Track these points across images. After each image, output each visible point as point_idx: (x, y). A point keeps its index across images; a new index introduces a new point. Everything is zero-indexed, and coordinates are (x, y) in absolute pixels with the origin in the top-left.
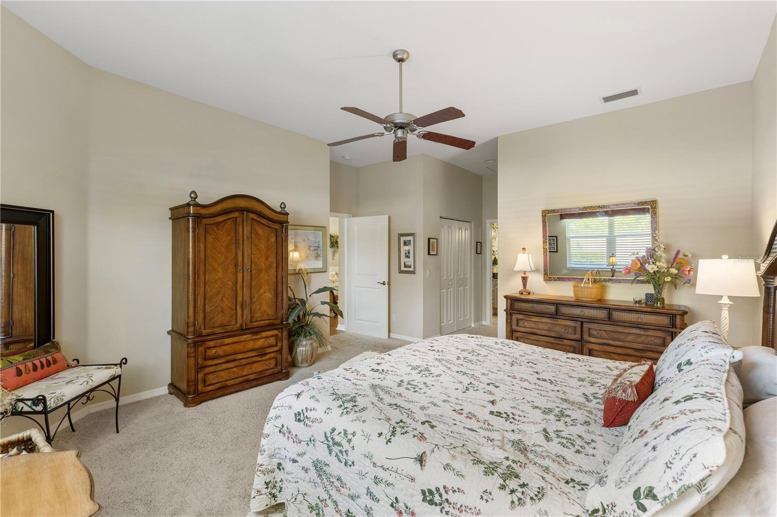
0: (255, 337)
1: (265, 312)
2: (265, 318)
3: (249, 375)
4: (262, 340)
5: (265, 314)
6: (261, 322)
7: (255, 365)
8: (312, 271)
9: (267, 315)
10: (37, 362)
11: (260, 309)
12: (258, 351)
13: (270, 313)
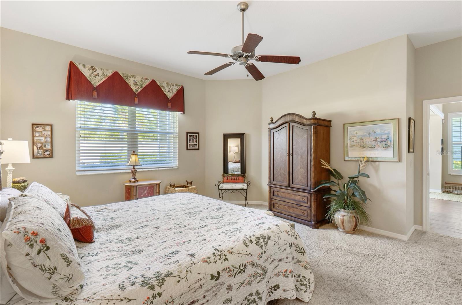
0: (295, 193)
1: (300, 180)
2: (301, 184)
3: (292, 213)
4: (299, 197)
5: (301, 182)
6: (298, 186)
7: (296, 210)
8: (383, 160)
9: (302, 182)
10: (235, 178)
11: (297, 178)
12: (297, 202)
13: (304, 182)
